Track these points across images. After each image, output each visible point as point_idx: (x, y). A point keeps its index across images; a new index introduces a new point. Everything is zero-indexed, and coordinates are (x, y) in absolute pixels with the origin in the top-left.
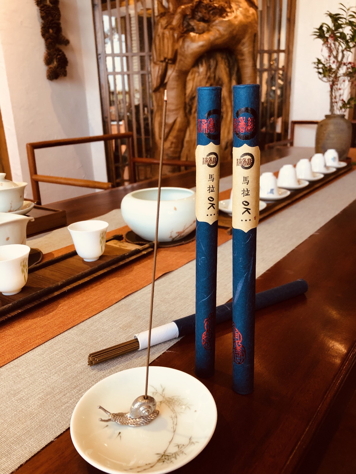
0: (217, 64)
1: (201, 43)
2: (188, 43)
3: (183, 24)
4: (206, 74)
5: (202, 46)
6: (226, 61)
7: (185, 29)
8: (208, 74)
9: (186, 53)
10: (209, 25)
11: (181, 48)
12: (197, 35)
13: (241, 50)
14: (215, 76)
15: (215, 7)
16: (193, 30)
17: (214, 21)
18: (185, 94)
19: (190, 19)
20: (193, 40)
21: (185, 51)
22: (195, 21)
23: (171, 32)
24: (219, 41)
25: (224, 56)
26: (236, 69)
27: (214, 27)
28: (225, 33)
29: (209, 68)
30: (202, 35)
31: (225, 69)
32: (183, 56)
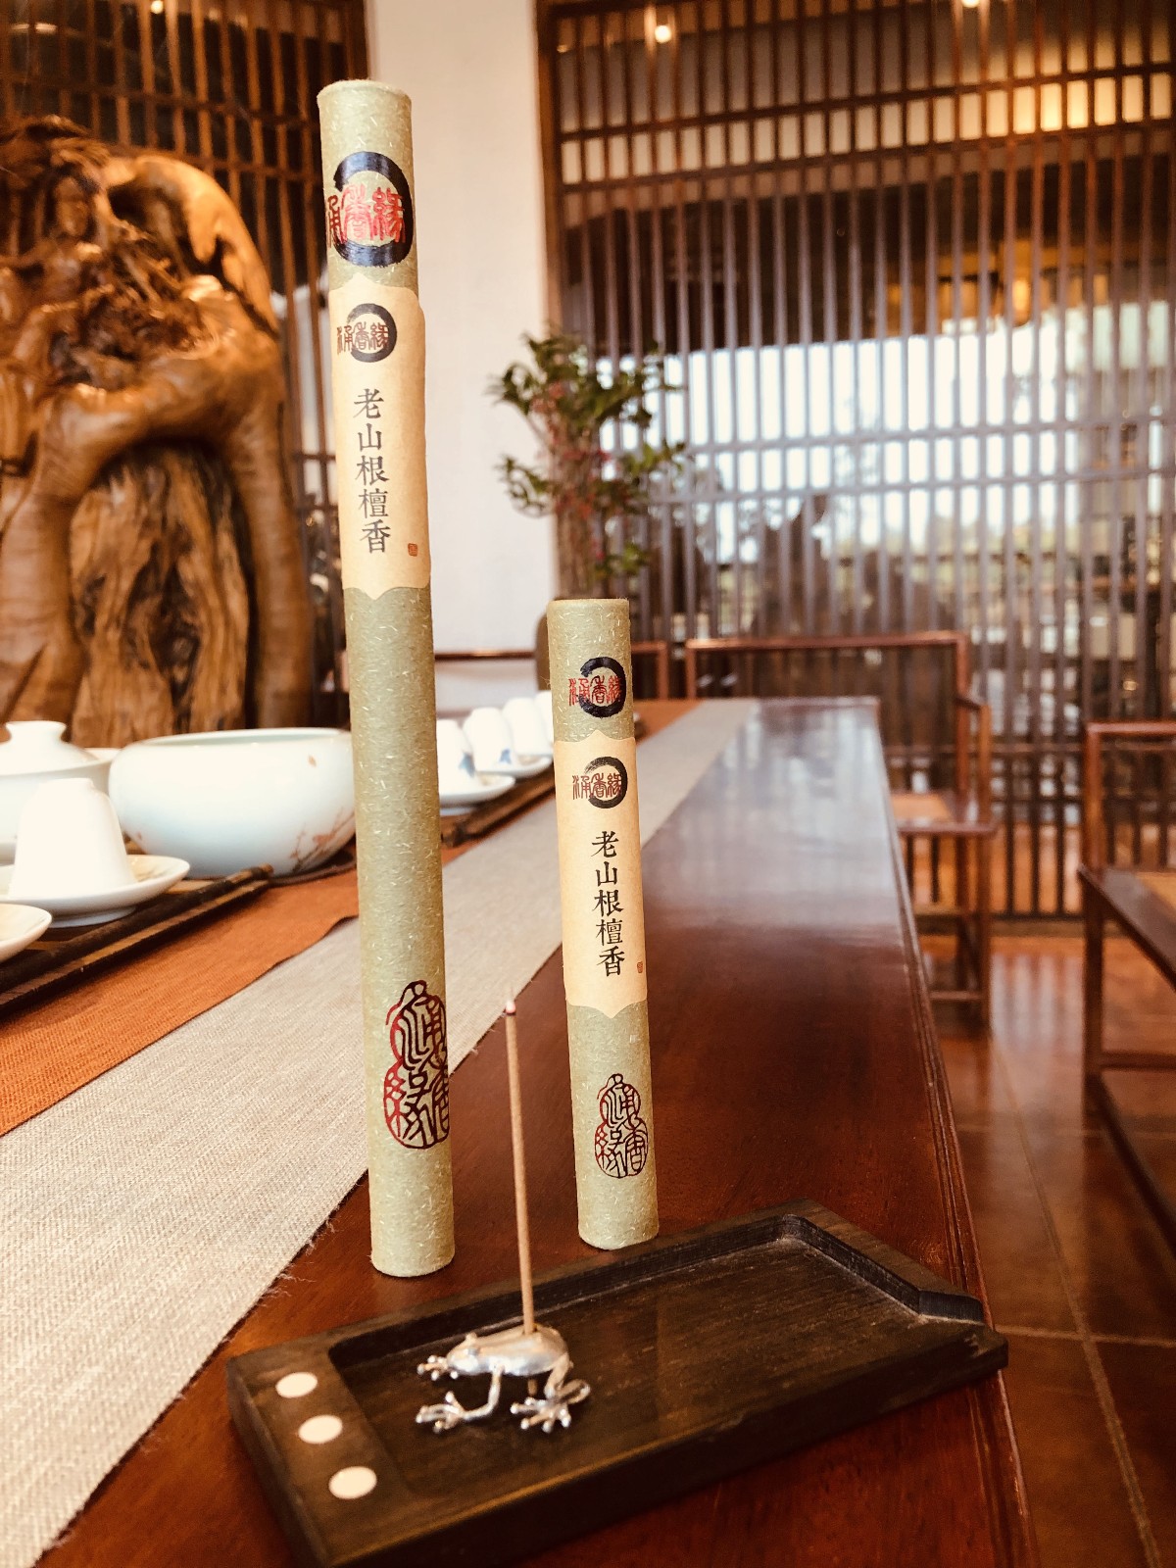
0: (168, 484)
1: (116, 418)
2: (71, 416)
3: (51, 360)
4: (138, 512)
5: (122, 426)
6: (196, 474)
7: (60, 374)
8: (144, 511)
9: (68, 442)
10: (138, 370)
11: (48, 427)
12: (102, 393)
13: (242, 447)
14: (164, 520)
15: (154, 322)
16: (85, 377)
17: (154, 357)
18: (69, 571)
19: (72, 346)
20: (88, 407)
21: (63, 437)
22: (92, 353)
23: (12, 378)
24: (174, 416)
25: (190, 462)
26: (228, 499)
27: (156, 376)
28: (193, 394)
29: (144, 493)
30: (118, 395)
31: (196, 501)
32: (57, 451)
